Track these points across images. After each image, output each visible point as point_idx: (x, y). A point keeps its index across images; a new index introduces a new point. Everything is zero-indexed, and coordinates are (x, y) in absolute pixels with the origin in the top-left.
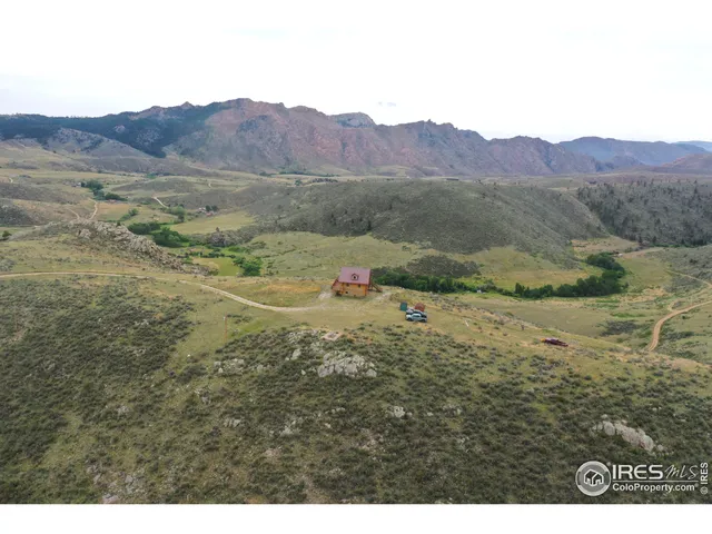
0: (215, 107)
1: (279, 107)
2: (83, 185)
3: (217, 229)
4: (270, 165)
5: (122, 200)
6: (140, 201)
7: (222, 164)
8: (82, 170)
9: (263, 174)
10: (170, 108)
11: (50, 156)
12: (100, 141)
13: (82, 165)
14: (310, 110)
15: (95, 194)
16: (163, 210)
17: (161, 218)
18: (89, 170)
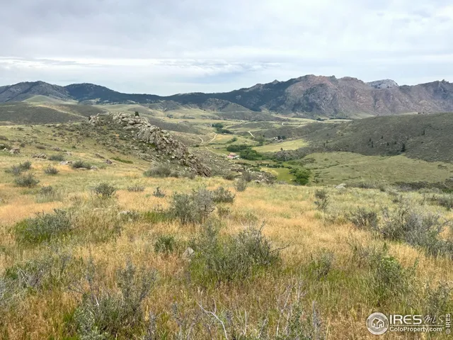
0: (292, 82)
1: (332, 79)
2: (213, 126)
3: (282, 149)
4: (324, 114)
5: (231, 133)
6: (239, 134)
7: (293, 114)
8: (216, 119)
9: (319, 119)
10: (266, 84)
11: (202, 112)
12: (228, 103)
13: (216, 116)
14: (352, 79)
15: (218, 130)
16: (252, 138)
17: (249, 142)
18: (219, 119)
